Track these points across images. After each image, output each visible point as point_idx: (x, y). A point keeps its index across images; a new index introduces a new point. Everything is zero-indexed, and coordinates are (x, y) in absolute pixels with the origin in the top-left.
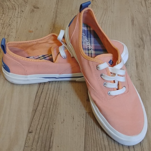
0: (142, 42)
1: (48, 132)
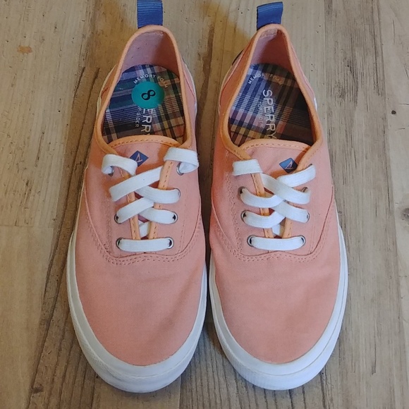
0: (351, 76)
1: (83, 388)
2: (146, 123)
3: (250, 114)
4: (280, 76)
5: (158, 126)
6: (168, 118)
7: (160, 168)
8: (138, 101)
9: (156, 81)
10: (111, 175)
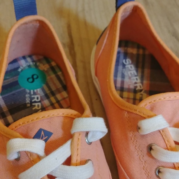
2: (35, 102)
3: (119, 79)
4: (133, 47)
5: (46, 102)
6: (53, 94)
7: (69, 143)
8: (25, 85)
9: (36, 67)
10: (18, 160)
